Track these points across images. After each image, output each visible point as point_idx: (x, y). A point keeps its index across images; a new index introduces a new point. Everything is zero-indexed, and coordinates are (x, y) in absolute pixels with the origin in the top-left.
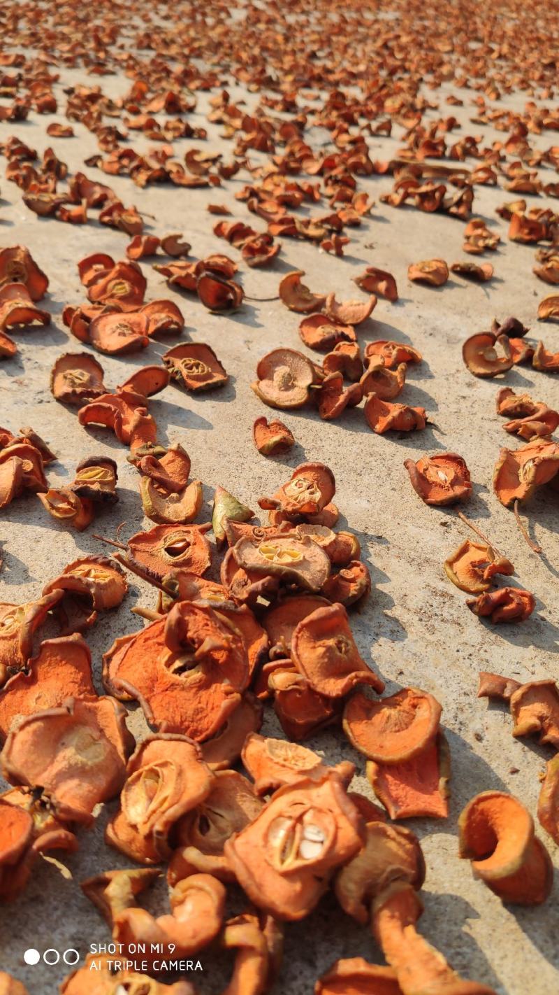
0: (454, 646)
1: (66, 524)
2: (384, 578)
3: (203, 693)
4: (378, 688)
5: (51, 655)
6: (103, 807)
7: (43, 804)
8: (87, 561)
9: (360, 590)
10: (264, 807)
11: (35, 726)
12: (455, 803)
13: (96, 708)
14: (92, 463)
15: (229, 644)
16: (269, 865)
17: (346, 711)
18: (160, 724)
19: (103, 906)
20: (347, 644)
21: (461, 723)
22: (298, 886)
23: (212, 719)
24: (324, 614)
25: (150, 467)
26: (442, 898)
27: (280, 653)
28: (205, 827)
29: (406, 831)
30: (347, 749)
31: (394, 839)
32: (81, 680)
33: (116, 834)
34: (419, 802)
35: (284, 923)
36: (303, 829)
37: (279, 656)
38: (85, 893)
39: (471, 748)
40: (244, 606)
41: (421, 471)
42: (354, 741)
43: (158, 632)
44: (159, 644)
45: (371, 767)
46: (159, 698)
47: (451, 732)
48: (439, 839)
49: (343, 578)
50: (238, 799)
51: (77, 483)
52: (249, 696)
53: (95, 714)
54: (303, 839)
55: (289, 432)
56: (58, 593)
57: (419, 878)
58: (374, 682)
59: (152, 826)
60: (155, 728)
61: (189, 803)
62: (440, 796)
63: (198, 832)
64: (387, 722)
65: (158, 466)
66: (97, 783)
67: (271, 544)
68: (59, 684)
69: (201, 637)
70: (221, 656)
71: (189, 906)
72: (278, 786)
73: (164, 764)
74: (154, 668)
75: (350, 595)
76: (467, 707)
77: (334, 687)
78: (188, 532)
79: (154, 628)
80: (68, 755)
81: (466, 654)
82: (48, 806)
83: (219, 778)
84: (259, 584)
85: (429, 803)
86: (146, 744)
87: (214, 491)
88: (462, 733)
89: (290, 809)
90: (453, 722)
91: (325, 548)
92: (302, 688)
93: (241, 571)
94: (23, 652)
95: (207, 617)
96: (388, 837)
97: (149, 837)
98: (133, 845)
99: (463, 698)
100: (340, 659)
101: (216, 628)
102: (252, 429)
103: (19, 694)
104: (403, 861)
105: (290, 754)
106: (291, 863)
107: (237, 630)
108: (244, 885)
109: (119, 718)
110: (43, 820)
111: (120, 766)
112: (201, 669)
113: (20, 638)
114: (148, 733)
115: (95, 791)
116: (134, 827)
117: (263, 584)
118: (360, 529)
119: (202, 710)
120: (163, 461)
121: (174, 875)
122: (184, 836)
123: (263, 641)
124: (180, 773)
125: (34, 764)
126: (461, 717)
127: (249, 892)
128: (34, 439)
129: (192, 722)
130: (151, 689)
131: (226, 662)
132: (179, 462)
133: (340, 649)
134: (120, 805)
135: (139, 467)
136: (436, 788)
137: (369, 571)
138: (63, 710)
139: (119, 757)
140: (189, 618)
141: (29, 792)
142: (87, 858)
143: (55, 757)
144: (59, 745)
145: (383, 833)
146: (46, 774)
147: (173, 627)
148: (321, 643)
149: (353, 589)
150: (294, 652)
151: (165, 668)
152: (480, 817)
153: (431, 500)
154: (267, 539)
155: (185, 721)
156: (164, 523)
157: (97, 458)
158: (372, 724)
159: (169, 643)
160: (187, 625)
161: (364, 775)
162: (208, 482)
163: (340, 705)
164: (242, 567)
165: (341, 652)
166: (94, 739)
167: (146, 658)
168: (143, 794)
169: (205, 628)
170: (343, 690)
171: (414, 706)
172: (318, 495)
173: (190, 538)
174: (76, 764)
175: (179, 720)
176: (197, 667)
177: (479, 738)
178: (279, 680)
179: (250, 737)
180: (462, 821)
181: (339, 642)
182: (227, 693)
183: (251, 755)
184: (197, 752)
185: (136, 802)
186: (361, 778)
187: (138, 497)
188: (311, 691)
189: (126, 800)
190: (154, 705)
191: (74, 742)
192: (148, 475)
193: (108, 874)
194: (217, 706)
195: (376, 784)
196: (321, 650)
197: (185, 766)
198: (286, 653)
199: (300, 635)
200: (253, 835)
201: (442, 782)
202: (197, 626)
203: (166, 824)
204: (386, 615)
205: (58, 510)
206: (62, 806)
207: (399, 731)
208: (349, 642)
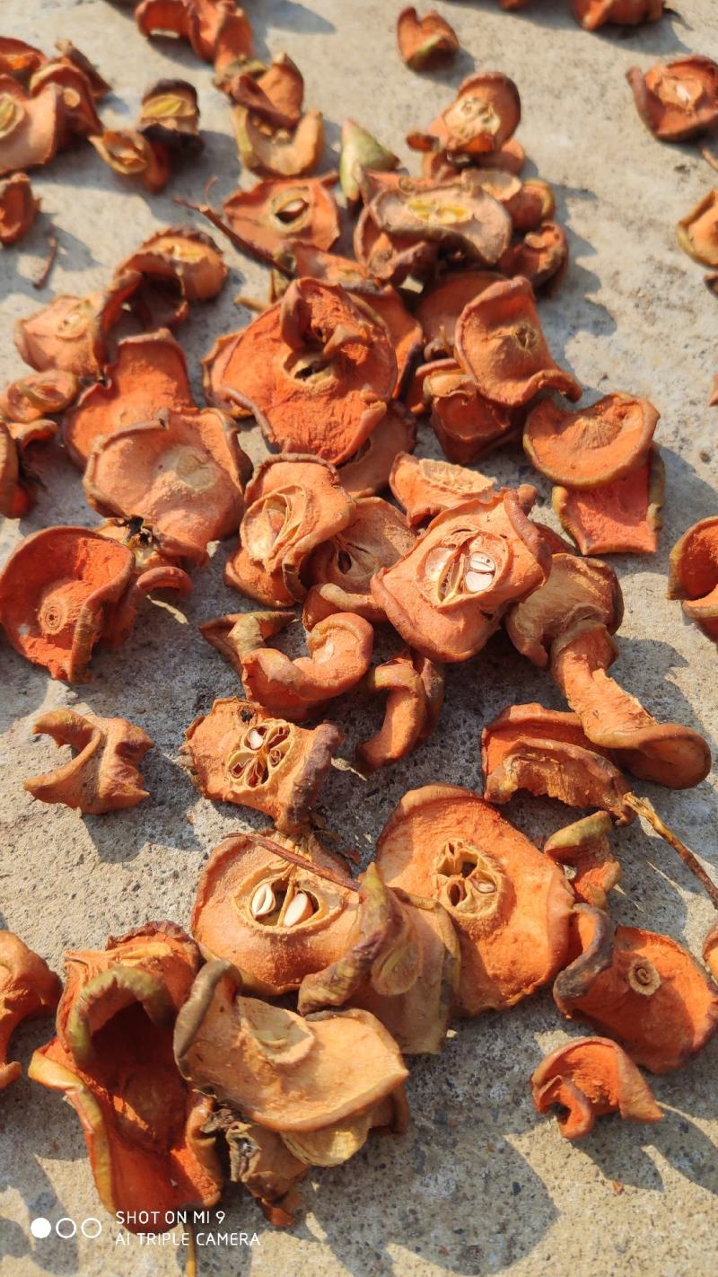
0: (682, 339)
1: (133, 182)
2: (587, 249)
3: (336, 403)
4: (573, 393)
5: (134, 359)
6: (219, 545)
7: (144, 538)
8: (169, 234)
9: (553, 263)
10: (419, 538)
11: (121, 444)
12: (667, 537)
13: (198, 424)
14: (163, 89)
15: (369, 336)
16: (426, 601)
17: (527, 425)
18: (283, 441)
19: (228, 651)
20: (532, 335)
21: (683, 440)
22: (461, 624)
23: (349, 437)
24: (501, 292)
25: (247, 92)
26: (642, 645)
27: (439, 352)
28: (345, 562)
29: (601, 564)
30: (528, 474)
31: (585, 574)
32: (177, 391)
33: (236, 573)
34: (619, 535)
35: (445, 666)
36: (469, 558)
37: (437, 355)
38: (205, 639)
39: (694, 471)
40: (388, 288)
41: (652, 86)
42: (537, 462)
43: (271, 325)
44: (275, 340)
45: (559, 493)
46: (279, 410)
47: (669, 452)
48: (642, 579)
49: (529, 248)
50: (386, 532)
51: (143, 120)
52: (399, 408)
53: (198, 432)
54: (468, 570)
55: (451, 31)
56: (133, 275)
57: (615, 620)
58: (568, 384)
59: (280, 561)
60: (275, 448)
61: (325, 531)
62: (647, 527)
63: (337, 570)
64: (582, 437)
65: (256, 91)
66: (209, 514)
67: (426, 199)
68: (148, 397)
69: (331, 326)
70: (358, 354)
71: (329, 648)
72: (437, 512)
73: (291, 490)
74: (270, 373)
75: (539, 270)
76: (693, 419)
77: (512, 392)
78: (306, 188)
79: (266, 319)
80: (168, 480)
81: (698, 350)
82: (150, 539)
83: (359, 506)
84: (408, 255)
85: (634, 537)
86: (266, 467)
87: (340, 129)
88: (683, 452)
89: (452, 537)
90: (672, 438)
91: (505, 204)
92: (470, 393)
93: (383, 238)
94: (97, 357)
95: (337, 299)
96: (578, 571)
97: (277, 574)
98: (259, 586)
99: (688, 409)
100: (521, 355)
101: (350, 315)
102: (395, 30)
103: (98, 410)
104: (595, 599)
105: (452, 477)
106: (453, 597)
107: (379, 319)
108: (395, 623)
109: (229, 434)
110: (145, 557)
111: (236, 495)
112: (333, 371)
113: (90, 340)
114: (267, 455)
115: (207, 523)
116: (259, 564)
117: (415, 254)
118: (555, 178)
119: (336, 425)
120: (263, 83)
121: (310, 618)
122: (321, 574)
123: (416, 334)
124: (312, 499)
125: (127, 491)
126: (684, 432)
127: (401, 630)
128: (76, 57)
129: (324, 440)
130: (268, 400)
131: (365, 364)
132: (287, 83)
133: (523, 342)
134: (239, 540)
135: (231, 95)
136: (644, 518)
137: (568, 238)
138: (156, 424)
139: (233, 484)
140: (313, 301)
141: (124, 525)
142: (204, 602)
143: (151, 484)
144: (156, 469)
145: (573, 567)
146: (142, 504)
147: (291, 314)
148: (496, 333)
149: (544, 262)
150: (458, 347)
151: (284, 371)
152: (699, 548)
153: (665, 131)
154: (419, 193)
155: (315, 438)
156: (269, 176)
157: (169, 81)
158: (562, 440)
159: (287, 336)
160: (311, 311)
161: (549, 504)
162: (332, 116)
163: (519, 416)
164: (385, 230)
165: (523, 344)
166: (200, 462)
167: (258, 360)
168: (268, 527)
169: (335, 313)
170: (524, 395)
171: (621, 416)
172: (495, 124)
173: (309, 197)
174: (180, 490)
175: (307, 438)
176: (327, 369)
177: (706, 458)
178: (438, 384)
179: (399, 458)
180: (675, 554)
181: (522, 333)
182: (369, 402)
183: (402, 480)
184: (332, 476)
185: (259, 536)
186: (544, 508)
187: (231, 142)
188: (481, 398)
189: (247, 534)
190: (273, 419)
191: (175, 464)
192: (244, 104)
193: (231, 618)
194: (356, 419)
195: (564, 513)
196: (496, 343)
197: (318, 491)
198: (448, 350)
199: (467, 324)
200: (407, 569)
201: (652, 509)
202: (323, 311)
203: (297, 556)
204: (588, 302)
205: (120, 160)
206: (167, 539)
207: (598, 447)
208: (536, 332)
